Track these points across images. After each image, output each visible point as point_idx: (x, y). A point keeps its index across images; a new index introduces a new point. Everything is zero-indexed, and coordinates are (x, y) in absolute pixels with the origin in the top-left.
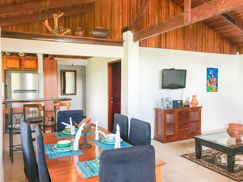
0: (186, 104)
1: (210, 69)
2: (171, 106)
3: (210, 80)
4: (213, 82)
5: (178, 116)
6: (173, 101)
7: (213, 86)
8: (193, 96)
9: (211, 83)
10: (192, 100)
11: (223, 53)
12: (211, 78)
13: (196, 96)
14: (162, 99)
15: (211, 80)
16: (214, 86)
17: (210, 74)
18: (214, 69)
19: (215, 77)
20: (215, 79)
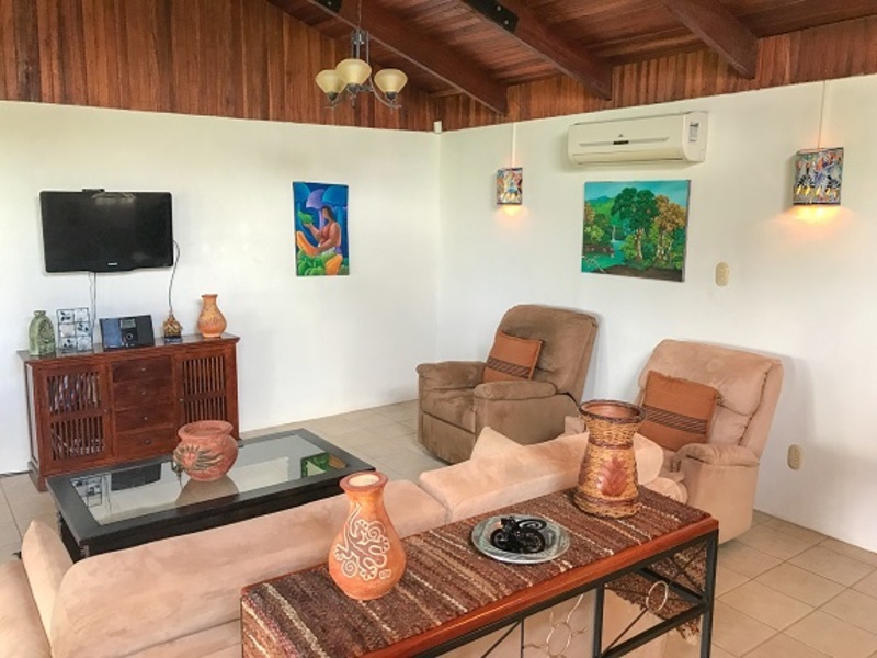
1: (308, 189)
2: (87, 344)
4: (326, 237)
5: (114, 381)
7: (324, 254)
8: (203, 297)
9: (314, 242)
11: (372, 125)
12: (317, 225)
13: (215, 297)
14: (40, 315)
15: (315, 231)
16: (331, 251)
17: (308, 206)
18: (325, 187)
19: (336, 221)
20: (336, 227)
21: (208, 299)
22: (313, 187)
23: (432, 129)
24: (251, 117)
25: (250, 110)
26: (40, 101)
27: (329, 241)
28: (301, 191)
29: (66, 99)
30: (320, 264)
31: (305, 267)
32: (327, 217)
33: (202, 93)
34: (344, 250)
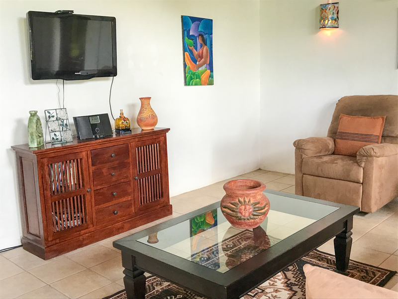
0: (122, 124)
1: (191, 22)
2: (68, 137)
4: (201, 57)
8: (140, 99)
9: (195, 61)
12: (196, 48)
13: (149, 99)
14: (33, 114)
15: (196, 53)
16: (204, 67)
17: (191, 33)
18: (200, 20)
19: (206, 45)
20: (207, 50)
21: (145, 100)
22: (194, 19)
27: (203, 59)
28: (187, 22)
30: (198, 77)
31: (190, 79)
32: (202, 42)
34: (211, 67)
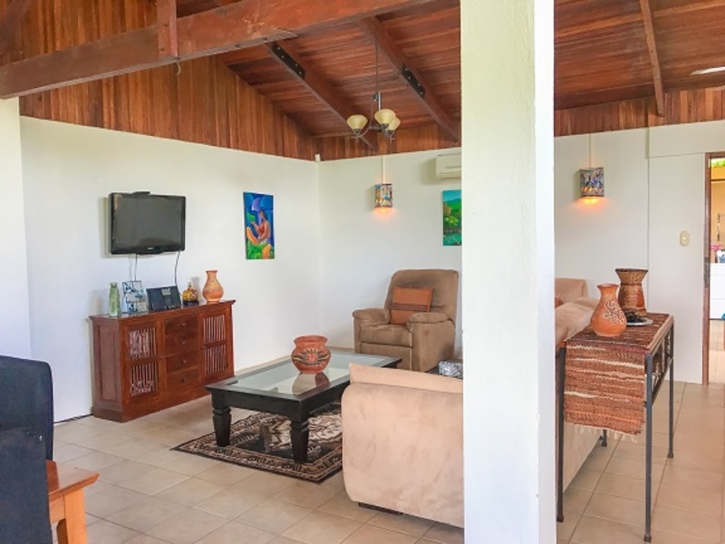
0: (189, 296)
1: (252, 198)
2: (143, 307)
3: (252, 227)
4: (262, 231)
5: (166, 333)
6: (148, 291)
7: (261, 243)
8: (207, 272)
9: (256, 236)
10: (207, 285)
11: (284, 155)
12: (257, 223)
13: (216, 272)
14: (114, 286)
15: (257, 227)
16: (265, 241)
18: (261, 196)
19: (267, 220)
20: (268, 225)
21: (211, 274)
22: (256, 196)
23: (314, 159)
24: (220, 146)
25: (220, 142)
26: (102, 127)
27: (264, 234)
28: (249, 198)
29: (118, 127)
30: (259, 251)
31: (251, 253)
32: (263, 217)
33: (194, 127)
34: (272, 241)
